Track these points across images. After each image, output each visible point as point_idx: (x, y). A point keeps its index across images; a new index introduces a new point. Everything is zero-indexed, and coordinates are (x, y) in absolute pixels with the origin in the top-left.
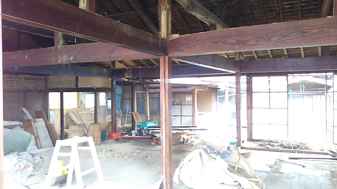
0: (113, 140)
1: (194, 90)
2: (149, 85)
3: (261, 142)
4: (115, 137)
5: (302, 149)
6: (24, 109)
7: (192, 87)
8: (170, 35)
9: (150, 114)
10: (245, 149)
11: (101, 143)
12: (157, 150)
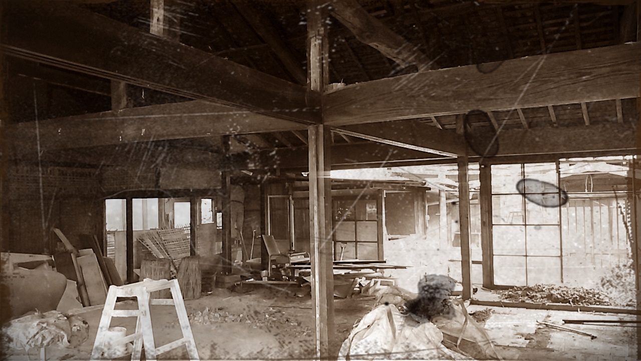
0: (226, 291)
1: (380, 191)
2: (294, 182)
3: (510, 291)
4: (229, 283)
5: (591, 304)
6: (58, 232)
7: (375, 186)
8: (326, 84)
9: (296, 239)
10: (478, 305)
11: (202, 295)
12: (308, 307)
